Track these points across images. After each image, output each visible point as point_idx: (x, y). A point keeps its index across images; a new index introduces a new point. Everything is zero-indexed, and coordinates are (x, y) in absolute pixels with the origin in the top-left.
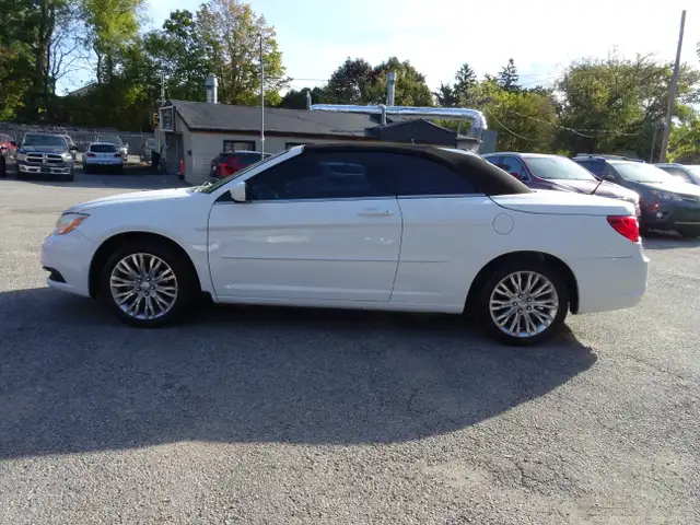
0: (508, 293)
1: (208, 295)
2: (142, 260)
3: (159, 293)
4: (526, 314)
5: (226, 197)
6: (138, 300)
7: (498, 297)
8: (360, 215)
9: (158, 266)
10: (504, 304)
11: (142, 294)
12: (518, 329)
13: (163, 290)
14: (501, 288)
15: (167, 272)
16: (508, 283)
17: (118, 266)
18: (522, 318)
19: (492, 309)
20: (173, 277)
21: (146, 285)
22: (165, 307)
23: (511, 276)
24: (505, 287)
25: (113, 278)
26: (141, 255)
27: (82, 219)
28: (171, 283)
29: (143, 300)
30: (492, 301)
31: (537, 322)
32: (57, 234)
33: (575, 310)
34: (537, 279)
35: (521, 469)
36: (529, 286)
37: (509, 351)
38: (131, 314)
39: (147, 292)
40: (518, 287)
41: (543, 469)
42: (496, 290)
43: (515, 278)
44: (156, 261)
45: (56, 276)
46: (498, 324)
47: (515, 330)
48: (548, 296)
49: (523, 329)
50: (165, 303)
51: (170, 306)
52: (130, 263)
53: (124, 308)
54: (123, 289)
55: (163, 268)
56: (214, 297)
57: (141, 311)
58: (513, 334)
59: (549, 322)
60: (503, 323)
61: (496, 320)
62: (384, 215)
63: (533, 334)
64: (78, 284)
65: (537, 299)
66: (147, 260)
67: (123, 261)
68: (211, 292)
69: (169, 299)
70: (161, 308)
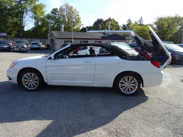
0: (124, 82)
1: (46, 83)
2: (30, 74)
3: (34, 83)
5: (50, 58)
6: (29, 85)
7: (121, 83)
8: (85, 62)
9: (34, 76)
10: (123, 85)
11: (30, 83)
13: (35, 82)
14: (122, 81)
15: (36, 77)
16: (124, 79)
17: (24, 76)
18: (128, 89)
19: (120, 86)
20: (38, 78)
21: (31, 81)
22: (36, 86)
23: (125, 77)
24: (123, 80)
25: (23, 79)
26: (30, 73)
27: (16, 64)
28: (37, 80)
29: (30, 84)
30: (120, 84)
31: (132, 90)
32: (10, 68)
33: (143, 86)
34: (132, 78)
35: (117, 131)
36: (130, 80)
37: (125, 97)
38: (28, 88)
39: (31, 82)
40: (127, 80)
41: (123, 131)
42: (121, 81)
43: (126, 78)
44: (33, 75)
45: (10, 79)
46: (122, 90)
48: (135, 83)
49: (129, 92)
50: (36, 85)
51: (37, 86)
52: (27, 75)
53: (26, 87)
54: (26, 82)
55: (35, 76)
56: (48, 84)
57: (30, 87)
58: (126, 93)
59: (136, 90)
60: (123, 90)
61: (121, 89)
62: (90, 62)
63: (131, 93)
64: (15, 81)
65: (132, 83)
66: (31, 74)
67: (25, 75)
69: (37, 84)
70: (35, 87)
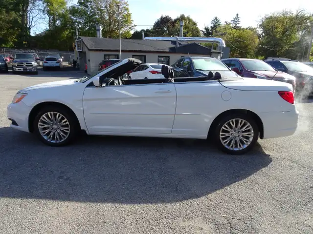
0: (229, 129)
1: (84, 131)
2: (53, 115)
3: (61, 130)
4: (237, 139)
5: (91, 85)
6: (52, 134)
7: (224, 131)
8: (156, 92)
9: (60, 118)
10: (227, 134)
11: (53, 131)
12: (234, 146)
13: (63, 129)
14: (225, 127)
15: (65, 120)
16: (229, 125)
17: (41, 118)
18: (236, 141)
19: (221, 137)
20: (68, 123)
21: (55, 127)
22: (64, 137)
23: (230, 121)
24: (227, 126)
25: (39, 123)
26: (52, 113)
27: (24, 96)
28: (67, 126)
29: (54, 133)
30: (221, 133)
31: (243, 143)
32: (14, 103)
33: (262, 137)
34: (243, 123)
35: (230, 223)
36: (239, 126)
37: (230, 157)
38: (49, 140)
39: (56, 129)
40: (234, 126)
41: (241, 223)
42: (223, 128)
43: (233, 122)
44: (59, 116)
45: (14, 123)
46: (224, 144)
47: (232, 147)
48: (249, 131)
49: (236, 146)
50: (65, 135)
51: (67, 137)
52: (47, 116)
53: (45, 138)
54: (45, 129)
55: (63, 119)
56: (87, 132)
57: (53, 138)
58: (231, 149)
59: (249, 143)
60: (226, 144)
61: (223, 142)
62: (167, 92)
63: (241, 149)
64: (24, 127)
65: (243, 132)
66: (55, 115)
67: (44, 116)
68: (86, 130)
69: (66, 133)
70: (62, 137)
